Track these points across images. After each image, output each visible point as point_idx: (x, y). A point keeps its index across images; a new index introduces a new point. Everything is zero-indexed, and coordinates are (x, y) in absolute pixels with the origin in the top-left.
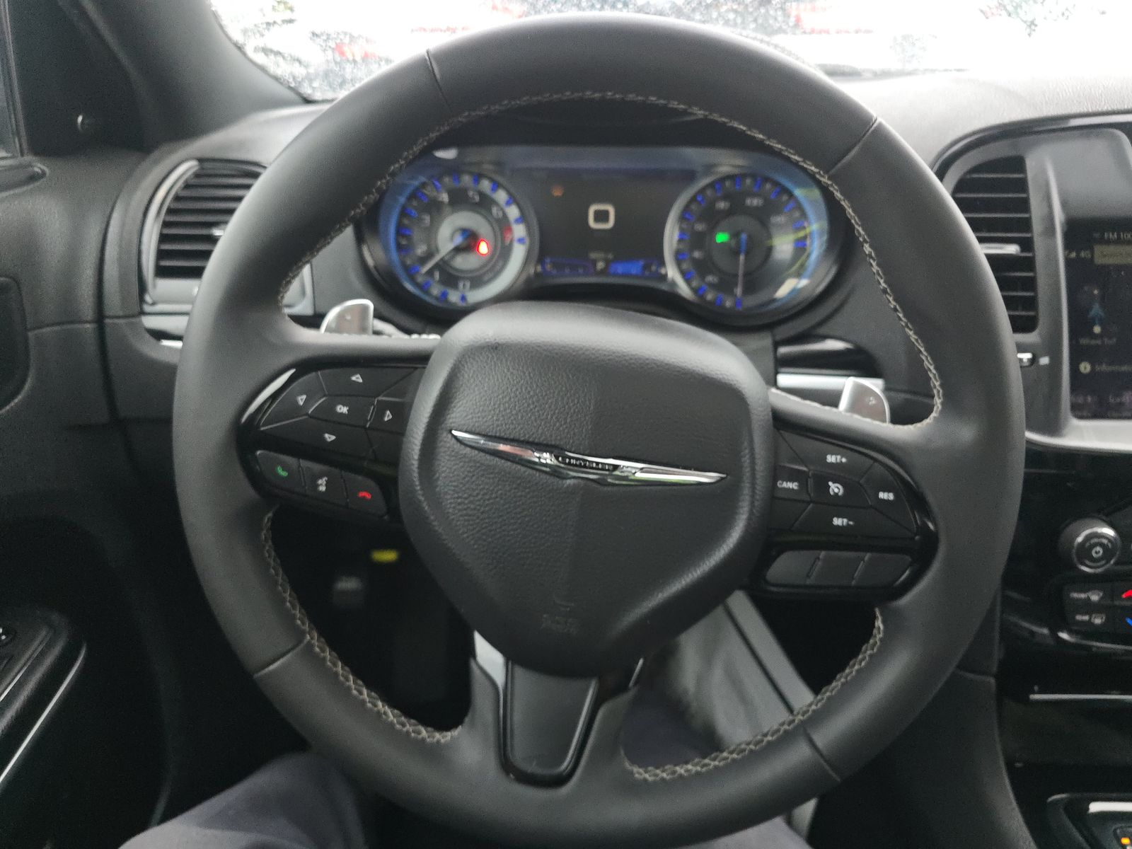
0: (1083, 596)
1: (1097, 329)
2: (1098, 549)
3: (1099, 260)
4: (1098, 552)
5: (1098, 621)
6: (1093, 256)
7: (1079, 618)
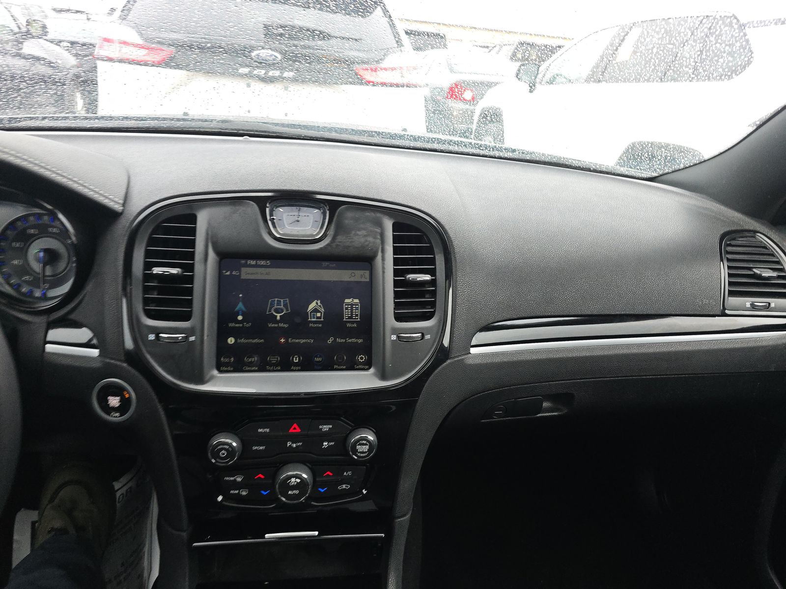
0: (232, 479)
1: (240, 318)
2: (223, 452)
3: (244, 276)
4: (223, 453)
5: (244, 493)
6: (240, 274)
7: (232, 492)
